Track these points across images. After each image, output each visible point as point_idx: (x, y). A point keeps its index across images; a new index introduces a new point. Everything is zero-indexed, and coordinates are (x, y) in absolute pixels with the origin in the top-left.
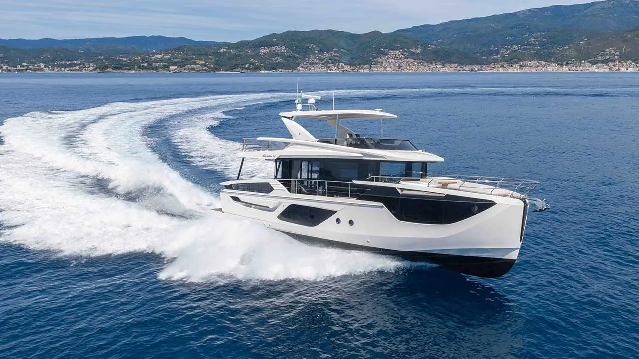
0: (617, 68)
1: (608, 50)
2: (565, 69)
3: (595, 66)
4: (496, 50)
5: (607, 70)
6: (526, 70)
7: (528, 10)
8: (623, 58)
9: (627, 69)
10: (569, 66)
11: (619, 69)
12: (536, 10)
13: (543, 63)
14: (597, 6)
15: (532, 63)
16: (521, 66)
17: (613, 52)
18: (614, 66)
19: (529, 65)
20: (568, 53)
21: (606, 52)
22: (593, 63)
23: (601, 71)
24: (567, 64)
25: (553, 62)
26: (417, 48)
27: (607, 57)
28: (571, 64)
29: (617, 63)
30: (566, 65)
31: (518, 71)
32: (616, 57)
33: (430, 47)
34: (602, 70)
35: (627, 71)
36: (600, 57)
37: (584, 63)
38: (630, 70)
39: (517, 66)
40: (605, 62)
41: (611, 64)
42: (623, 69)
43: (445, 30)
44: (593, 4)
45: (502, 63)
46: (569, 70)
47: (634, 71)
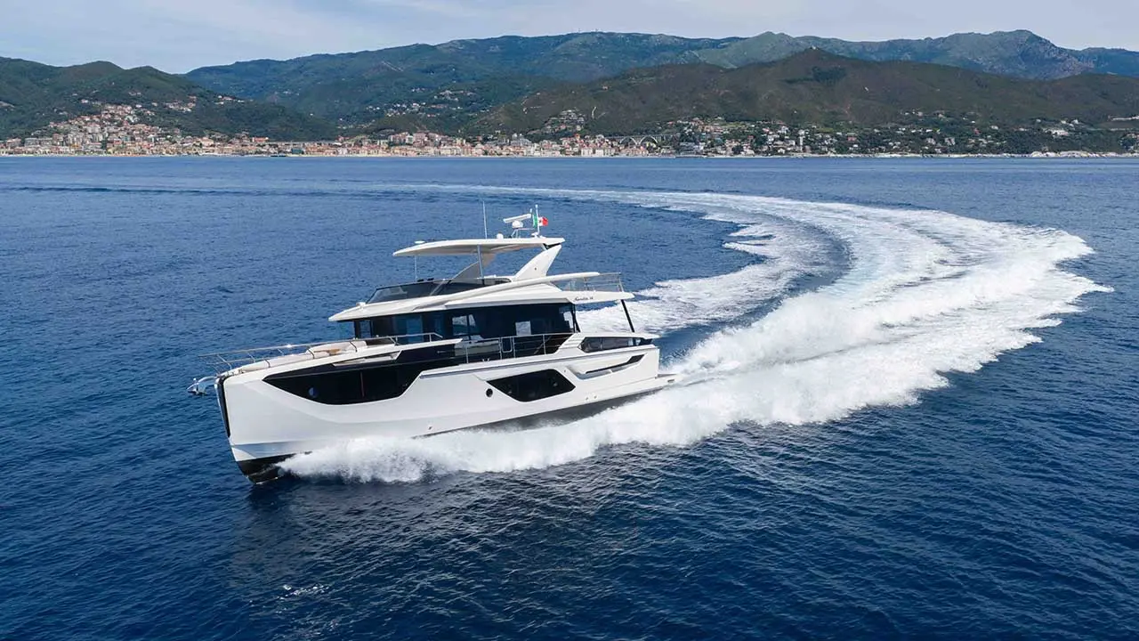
0: (576, 150)
1: (564, 113)
2: (478, 150)
3: (536, 145)
4: (376, 112)
5: (558, 154)
6: (397, 152)
7: (459, 41)
8: (591, 129)
9: (594, 152)
10: (487, 146)
11: (580, 151)
12: (474, 42)
13: (438, 138)
14: (574, 41)
15: (414, 138)
16: (391, 144)
17: (574, 116)
18: (572, 145)
19: (407, 142)
20: (493, 118)
21: (561, 116)
22: (536, 139)
23: (543, 156)
24: (485, 140)
25: (459, 136)
26: (185, 102)
27: (563, 127)
28: (493, 140)
29: (578, 139)
30: (482, 144)
31: (379, 155)
32: (578, 128)
33: (219, 100)
34: (548, 154)
35: (594, 156)
36: (549, 127)
37: (518, 138)
38: (600, 153)
39: (383, 143)
40: (556, 137)
41: (565, 142)
42: (586, 151)
43: (299, 71)
44: (570, 36)
45: (359, 137)
46: (486, 153)
47: (606, 156)
